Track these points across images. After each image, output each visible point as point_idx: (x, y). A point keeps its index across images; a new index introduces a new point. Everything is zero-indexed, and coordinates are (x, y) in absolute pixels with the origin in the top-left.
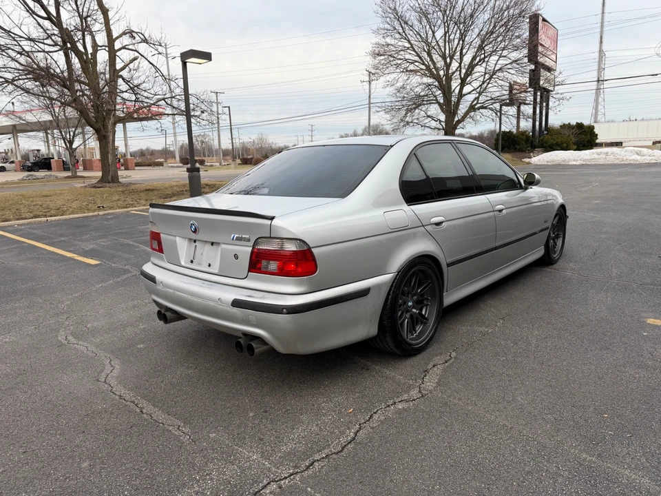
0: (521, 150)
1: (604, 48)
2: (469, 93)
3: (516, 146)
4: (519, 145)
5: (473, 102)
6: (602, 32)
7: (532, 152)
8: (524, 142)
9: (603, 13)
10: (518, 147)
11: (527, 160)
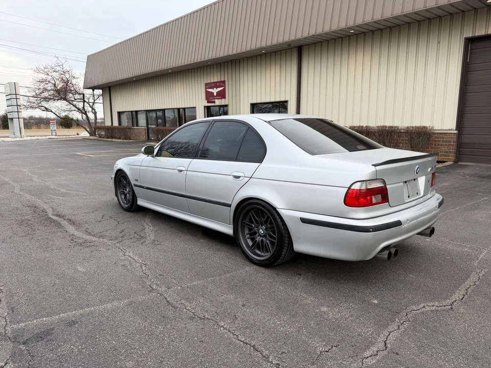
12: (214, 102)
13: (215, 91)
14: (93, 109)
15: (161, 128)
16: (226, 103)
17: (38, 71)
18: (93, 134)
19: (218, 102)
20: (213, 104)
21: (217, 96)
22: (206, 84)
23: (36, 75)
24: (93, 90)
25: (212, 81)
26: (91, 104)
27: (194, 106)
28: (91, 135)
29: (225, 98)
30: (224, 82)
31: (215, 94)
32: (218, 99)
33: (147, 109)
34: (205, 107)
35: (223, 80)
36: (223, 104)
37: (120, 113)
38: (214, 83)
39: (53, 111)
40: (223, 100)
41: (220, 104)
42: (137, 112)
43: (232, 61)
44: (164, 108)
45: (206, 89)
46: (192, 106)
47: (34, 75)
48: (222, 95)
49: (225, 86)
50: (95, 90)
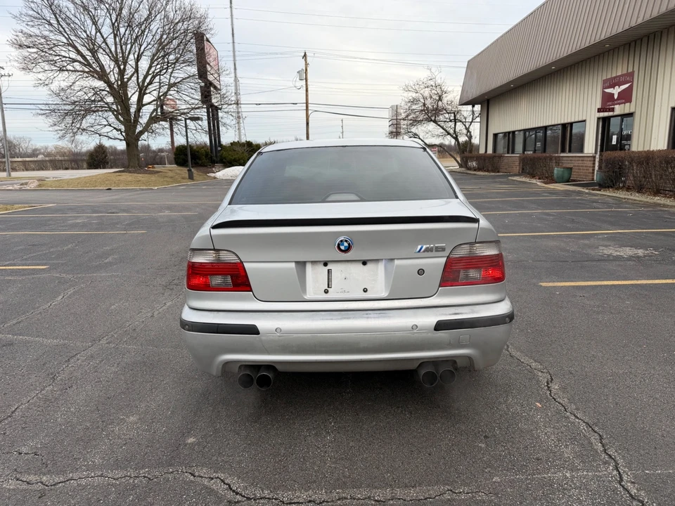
0: (203, 165)
1: (238, 75)
2: (149, 103)
3: (198, 161)
4: (200, 159)
5: (152, 113)
6: (234, 60)
7: (213, 167)
8: (204, 157)
9: (234, 42)
10: (200, 162)
11: (212, 175)
12: (613, 110)
13: (616, 91)
14: (468, 131)
15: (539, 154)
16: (632, 111)
17: (407, 89)
18: (463, 164)
19: (618, 109)
20: (611, 114)
21: (618, 99)
22: (605, 82)
23: (406, 94)
24: (473, 106)
25: (614, 75)
26: (467, 125)
27: (584, 119)
28: (461, 166)
29: (630, 101)
30: (632, 74)
31: (616, 97)
32: (619, 104)
33: (525, 128)
34: (599, 119)
35: (630, 70)
36: (627, 111)
37: (496, 135)
38: (617, 77)
39: (421, 137)
40: (628, 104)
41: (622, 113)
42: (514, 132)
43: (648, 36)
44: (544, 125)
45: (603, 89)
46: (580, 119)
47: (403, 95)
48: (626, 97)
49: (632, 82)
50: (476, 106)
